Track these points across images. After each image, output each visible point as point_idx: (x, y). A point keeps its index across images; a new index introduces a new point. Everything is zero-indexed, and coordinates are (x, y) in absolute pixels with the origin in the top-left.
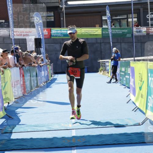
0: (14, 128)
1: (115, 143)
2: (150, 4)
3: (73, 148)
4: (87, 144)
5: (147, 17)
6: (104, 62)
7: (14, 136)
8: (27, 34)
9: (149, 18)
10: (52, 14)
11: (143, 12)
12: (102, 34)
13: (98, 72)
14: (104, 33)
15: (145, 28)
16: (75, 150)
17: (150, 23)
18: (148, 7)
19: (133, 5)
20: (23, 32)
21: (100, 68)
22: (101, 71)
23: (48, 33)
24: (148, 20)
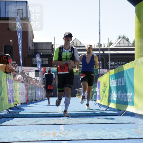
2: (110, 56)
5: (108, 63)
6: (80, 90)
8: (30, 70)
9: (109, 64)
10: (47, 59)
11: (106, 60)
13: (75, 97)
15: (107, 70)
17: (110, 68)
18: (109, 58)
19: (101, 56)
20: (28, 69)
21: (77, 94)
22: (77, 96)
23: (44, 71)
24: (109, 65)
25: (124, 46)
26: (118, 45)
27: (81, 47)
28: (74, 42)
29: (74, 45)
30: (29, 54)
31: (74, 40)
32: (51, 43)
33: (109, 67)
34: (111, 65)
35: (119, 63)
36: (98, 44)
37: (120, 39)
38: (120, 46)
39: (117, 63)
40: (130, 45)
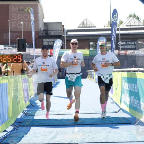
0: (35, 112)
1: (102, 123)
2: (121, 36)
3: (75, 126)
4: (84, 123)
5: (118, 43)
6: (91, 72)
7: (36, 117)
9: (120, 44)
12: (90, 54)
13: (86, 78)
14: (91, 53)
15: (117, 51)
16: (77, 127)
18: (119, 37)
22: (88, 78)
24: (119, 45)
25: (135, 26)
26: (129, 24)
27: (91, 27)
28: (84, 22)
29: (84, 25)
30: (40, 34)
31: (84, 20)
32: (61, 23)
33: (119, 48)
34: (122, 45)
35: (130, 43)
36: (108, 22)
37: (131, 18)
38: (131, 26)
39: (128, 43)
40: (140, 24)
